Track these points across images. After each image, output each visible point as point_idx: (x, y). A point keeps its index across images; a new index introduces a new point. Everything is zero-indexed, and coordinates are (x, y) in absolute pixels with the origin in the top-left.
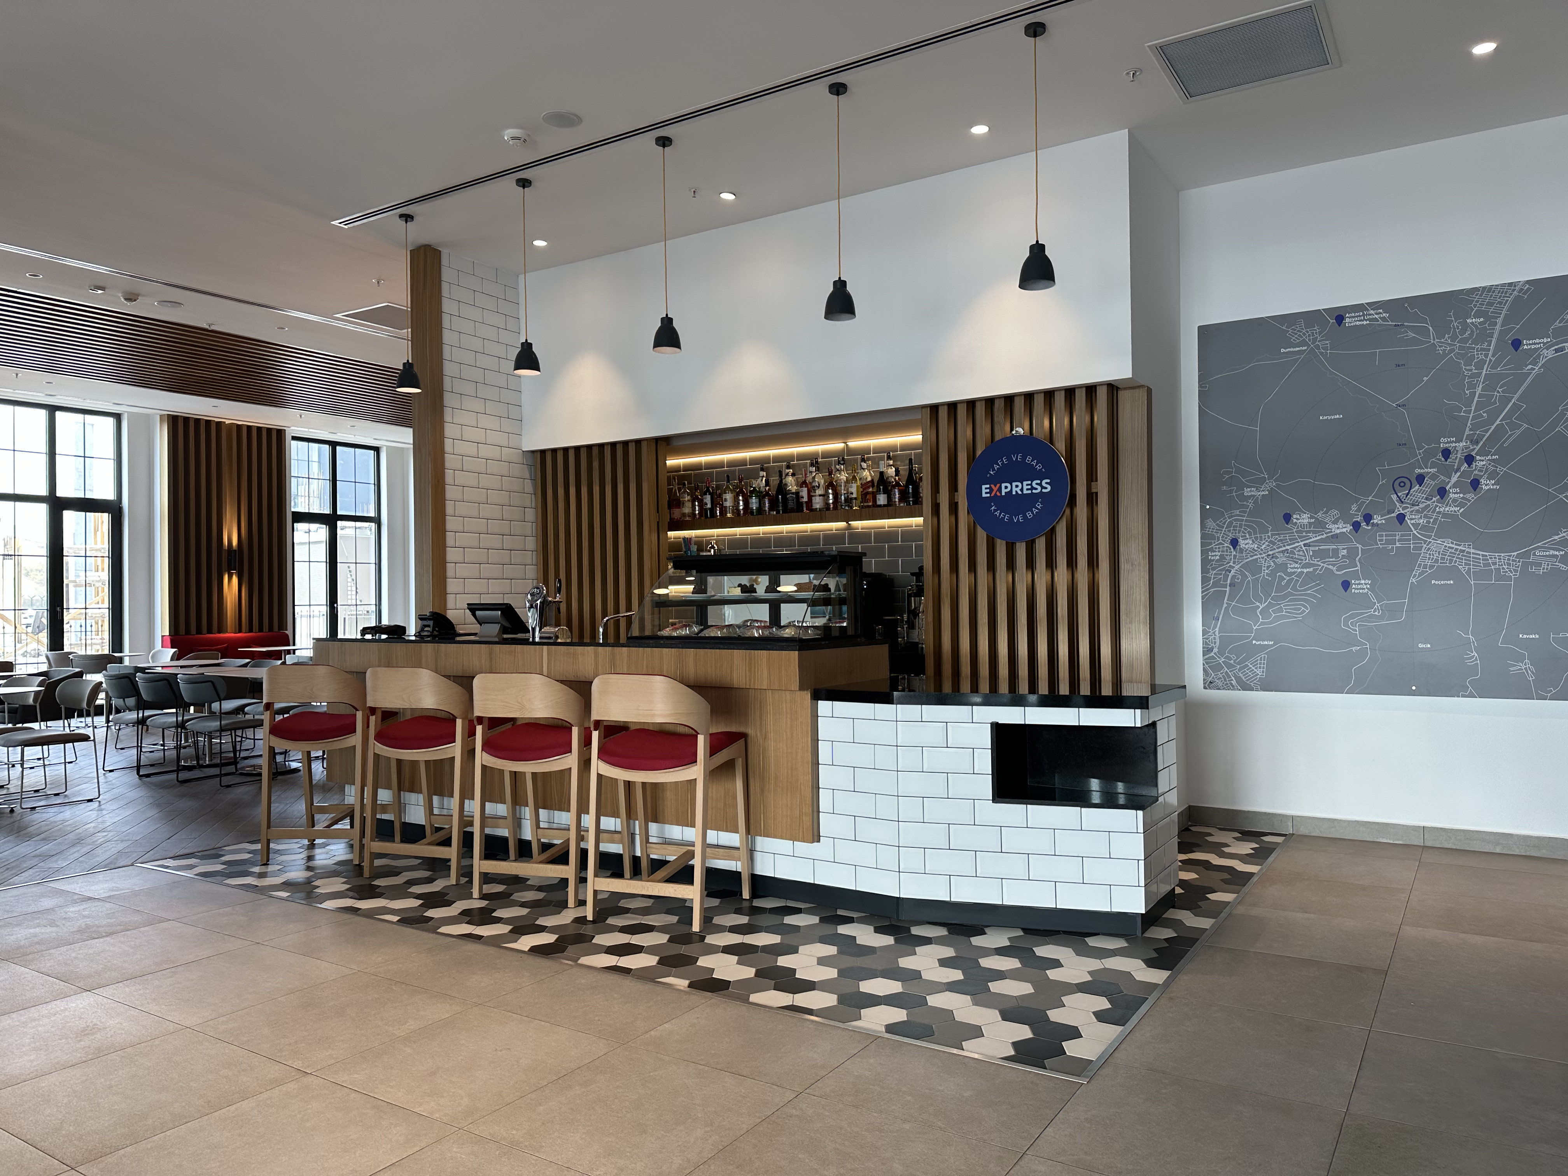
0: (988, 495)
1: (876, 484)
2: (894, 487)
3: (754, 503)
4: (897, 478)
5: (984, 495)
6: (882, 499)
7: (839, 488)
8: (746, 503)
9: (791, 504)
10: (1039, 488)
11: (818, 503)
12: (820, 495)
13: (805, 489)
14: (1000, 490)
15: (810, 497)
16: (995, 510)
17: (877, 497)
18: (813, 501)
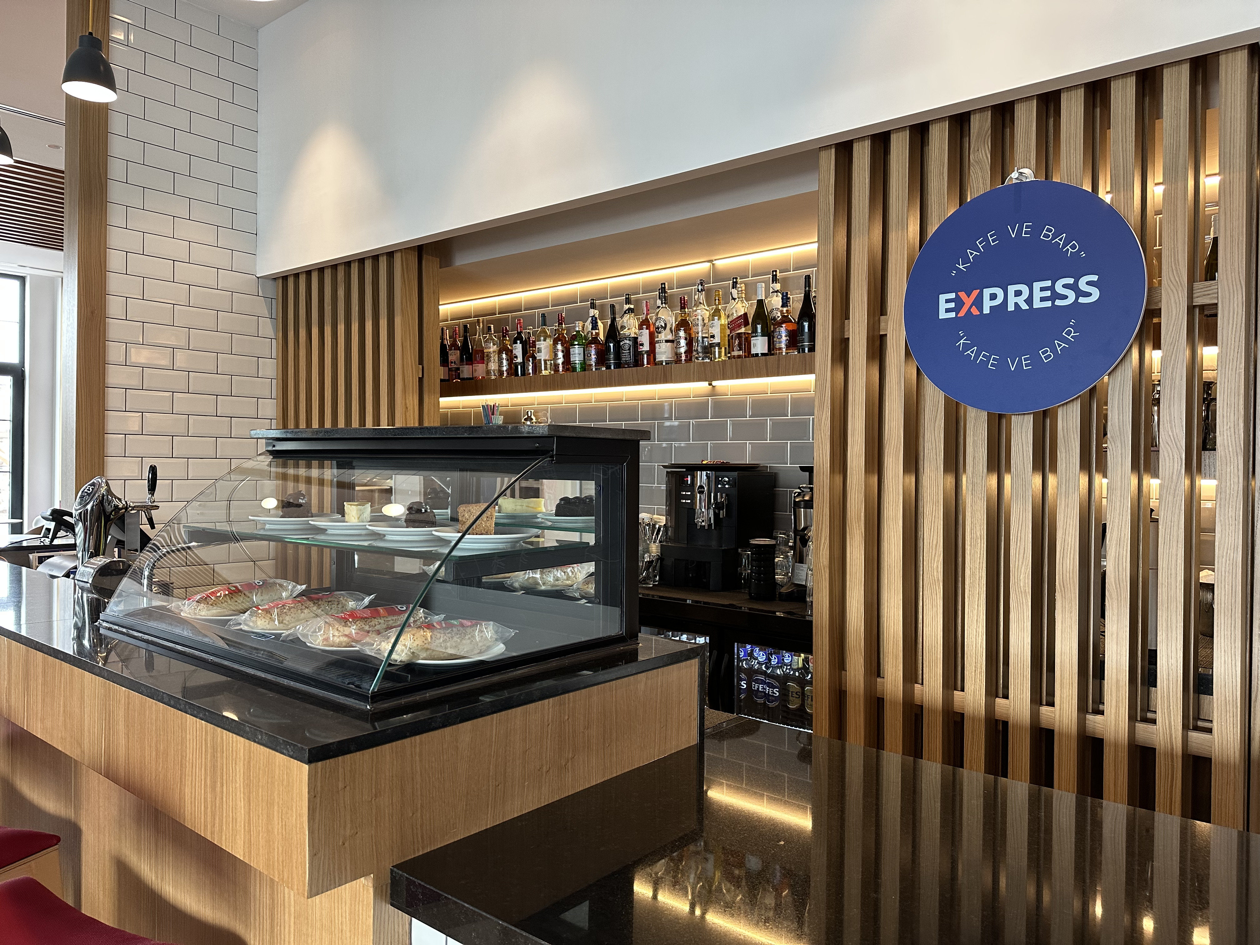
0: (953, 315)
1: (750, 321)
2: (780, 324)
3: (577, 355)
4: (785, 309)
5: (943, 315)
6: (759, 345)
7: (694, 329)
8: (567, 355)
9: (626, 356)
10: (1072, 295)
11: (664, 353)
12: (667, 341)
13: (646, 332)
14: (979, 302)
15: (652, 343)
16: (966, 347)
17: (752, 342)
18: (657, 350)
